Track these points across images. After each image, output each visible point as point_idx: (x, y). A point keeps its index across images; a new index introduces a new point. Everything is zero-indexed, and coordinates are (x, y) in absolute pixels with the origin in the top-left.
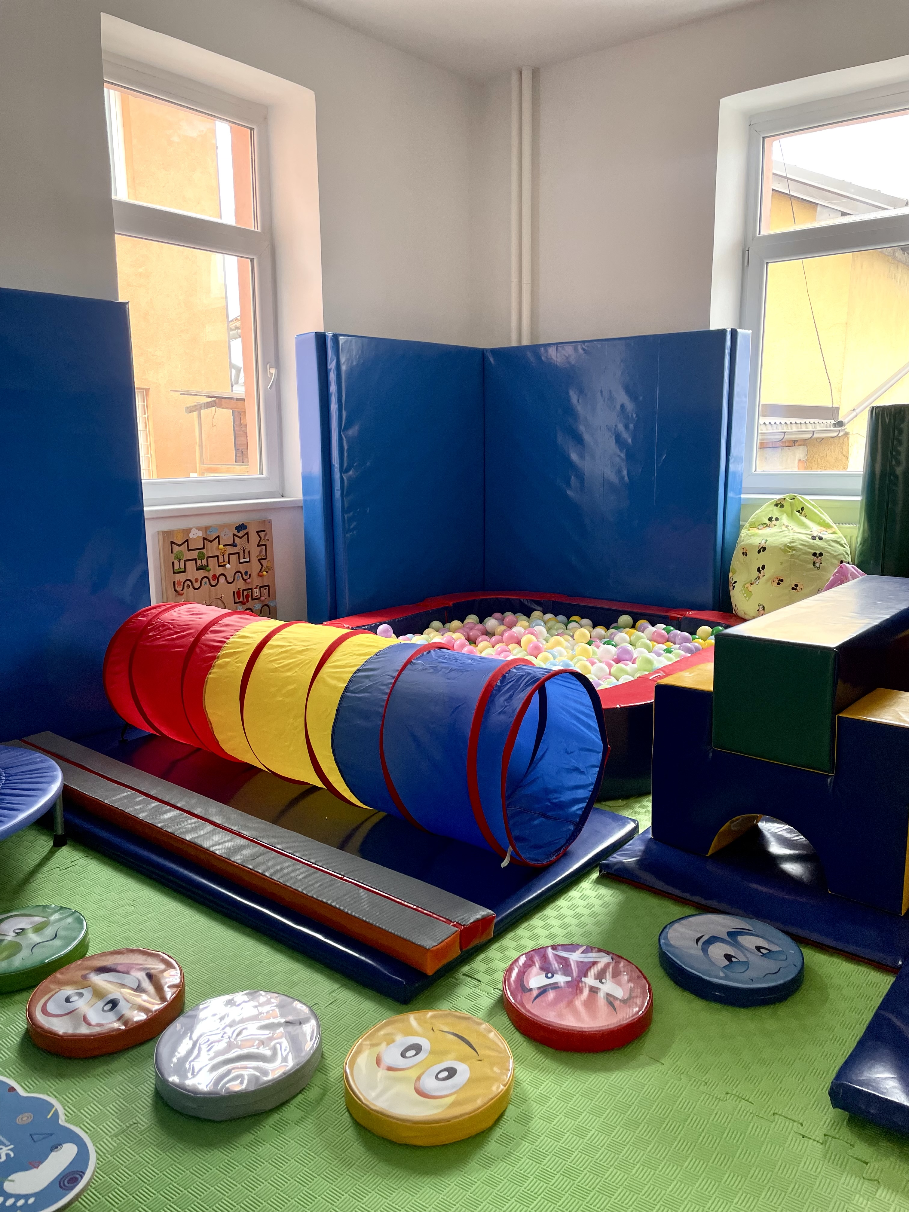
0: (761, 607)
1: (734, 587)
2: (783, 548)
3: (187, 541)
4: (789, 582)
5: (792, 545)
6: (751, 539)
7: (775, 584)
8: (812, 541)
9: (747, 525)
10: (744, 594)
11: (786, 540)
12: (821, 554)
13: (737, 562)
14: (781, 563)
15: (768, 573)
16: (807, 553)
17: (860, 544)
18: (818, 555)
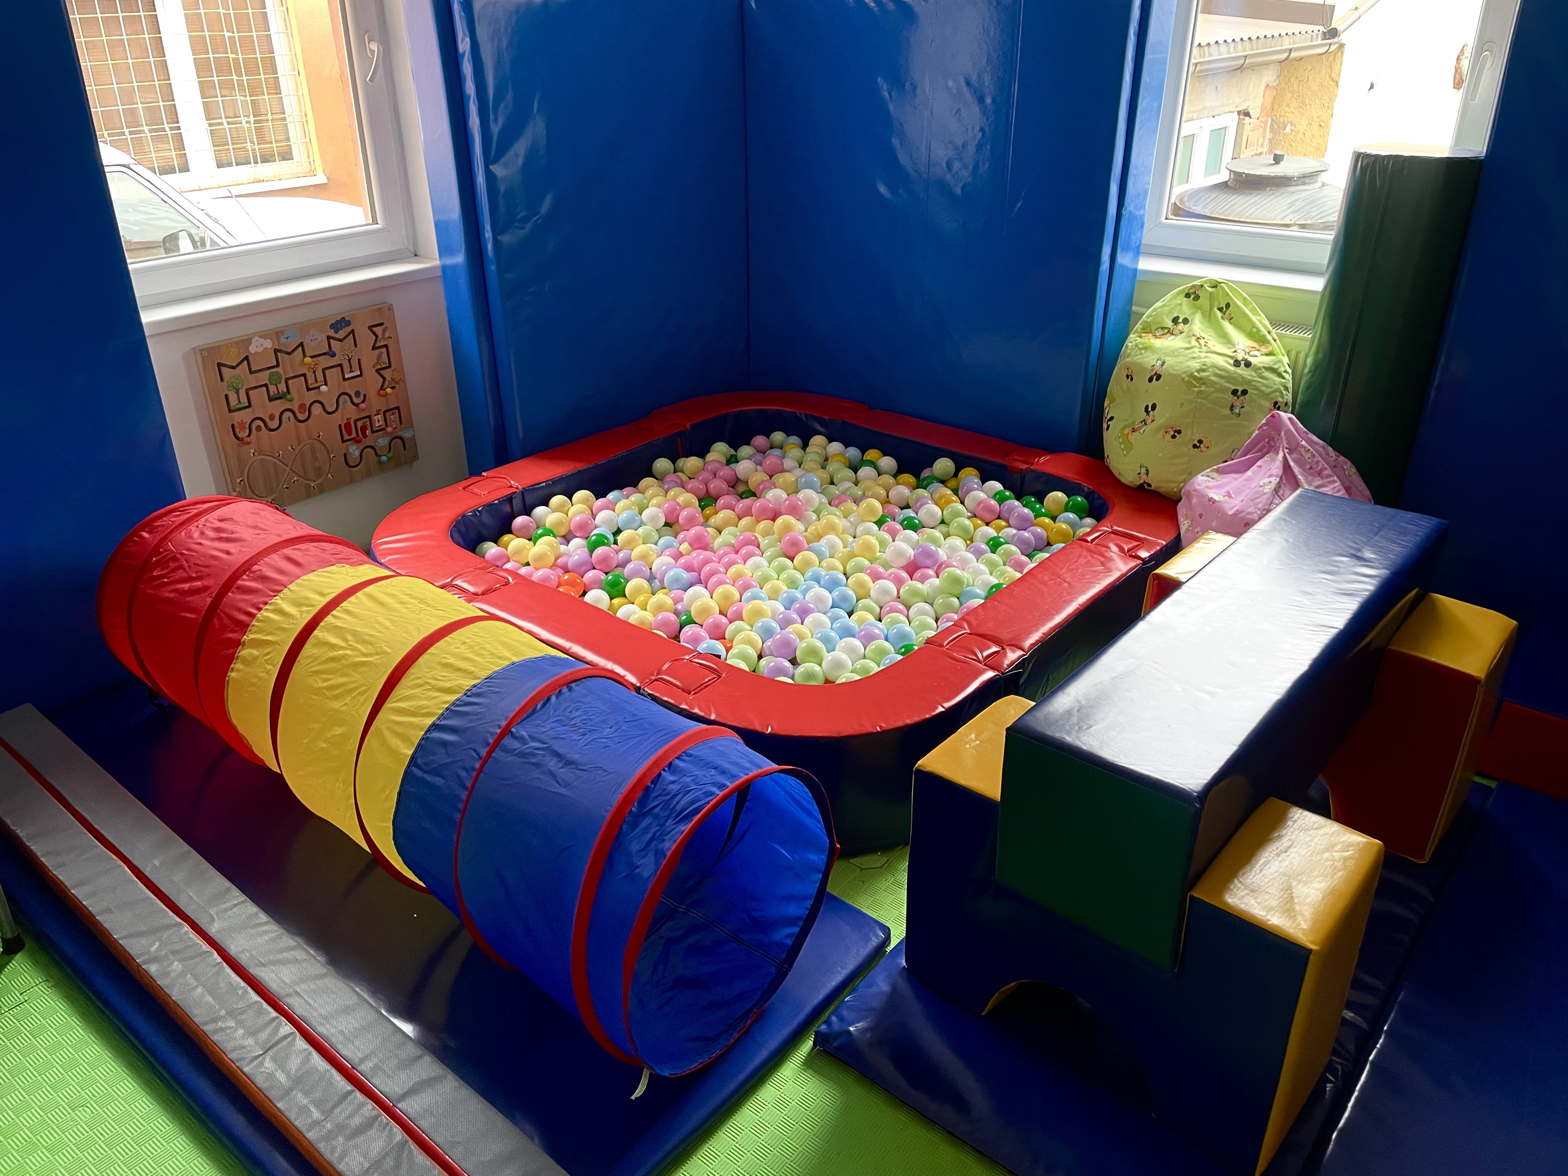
0: (1143, 470)
1: (1108, 427)
2: (1187, 379)
3: (247, 358)
4: (1190, 436)
5: (1203, 374)
6: (1141, 354)
7: (1169, 436)
8: (1232, 368)
9: (1139, 326)
10: (1121, 443)
11: (1195, 365)
12: (1245, 392)
13: (1116, 385)
14: (1182, 405)
15: (1161, 417)
16: (1223, 390)
17: (1310, 371)
18: (1239, 393)
